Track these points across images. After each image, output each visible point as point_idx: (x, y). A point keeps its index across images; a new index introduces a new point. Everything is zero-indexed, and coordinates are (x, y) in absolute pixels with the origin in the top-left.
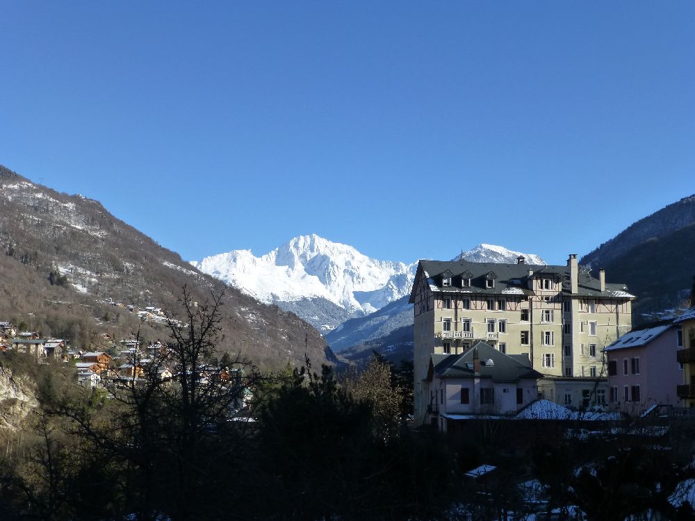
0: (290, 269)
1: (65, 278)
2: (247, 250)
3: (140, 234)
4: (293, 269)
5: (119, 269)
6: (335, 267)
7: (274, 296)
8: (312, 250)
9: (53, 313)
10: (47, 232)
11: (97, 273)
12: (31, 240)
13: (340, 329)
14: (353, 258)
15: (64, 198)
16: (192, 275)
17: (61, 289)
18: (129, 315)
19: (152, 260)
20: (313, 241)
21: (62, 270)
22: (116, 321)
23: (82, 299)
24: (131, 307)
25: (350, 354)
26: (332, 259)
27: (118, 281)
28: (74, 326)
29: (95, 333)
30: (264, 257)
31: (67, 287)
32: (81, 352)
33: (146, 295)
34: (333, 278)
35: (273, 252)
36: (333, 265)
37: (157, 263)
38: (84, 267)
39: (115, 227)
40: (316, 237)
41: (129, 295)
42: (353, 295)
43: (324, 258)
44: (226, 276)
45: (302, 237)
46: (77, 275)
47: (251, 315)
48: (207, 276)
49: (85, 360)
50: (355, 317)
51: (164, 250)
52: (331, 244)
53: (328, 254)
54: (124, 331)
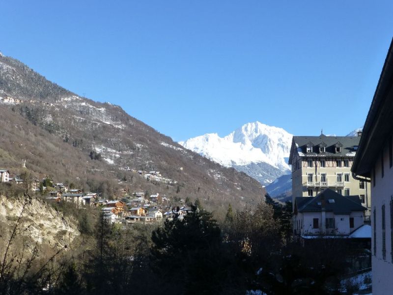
0: (243, 145)
1: (99, 155)
2: (215, 133)
3: (146, 126)
4: (244, 145)
5: (133, 148)
6: (272, 142)
7: (233, 162)
8: (256, 131)
9: (91, 177)
10: (89, 126)
11: (119, 151)
12: (79, 132)
13: (276, 182)
14: (283, 136)
15: (98, 105)
16: (179, 150)
17: (97, 161)
18: (139, 177)
19: (154, 142)
20: (257, 126)
21: (98, 150)
22: (131, 181)
23: (110, 167)
24: (140, 171)
25: (283, 198)
26: (270, 137)
27: (132, 155)
28: (104, 185)
29: (117, 189)
30: (226, 137)
31: (101, 161)
32: (107, 201)
33: (149, 164)
34: (270, 149)
35: (231, 134)
36: (270, 141)
37: (157, 143)
38: (111, 148)
39: (131, 122)
40: (259, 123)
41: (139, 164)
42: (284, 160)
43: (265, 137)
44: (202, 150)
45: (249, 124)
46: (107, 154)
47: (217, 174)
48: (189, 151)
49: (108, 205)
50: (286, 174)
51: (161, 135)
52: (268, 127)
53: (267, 134)
54: (136, 187)
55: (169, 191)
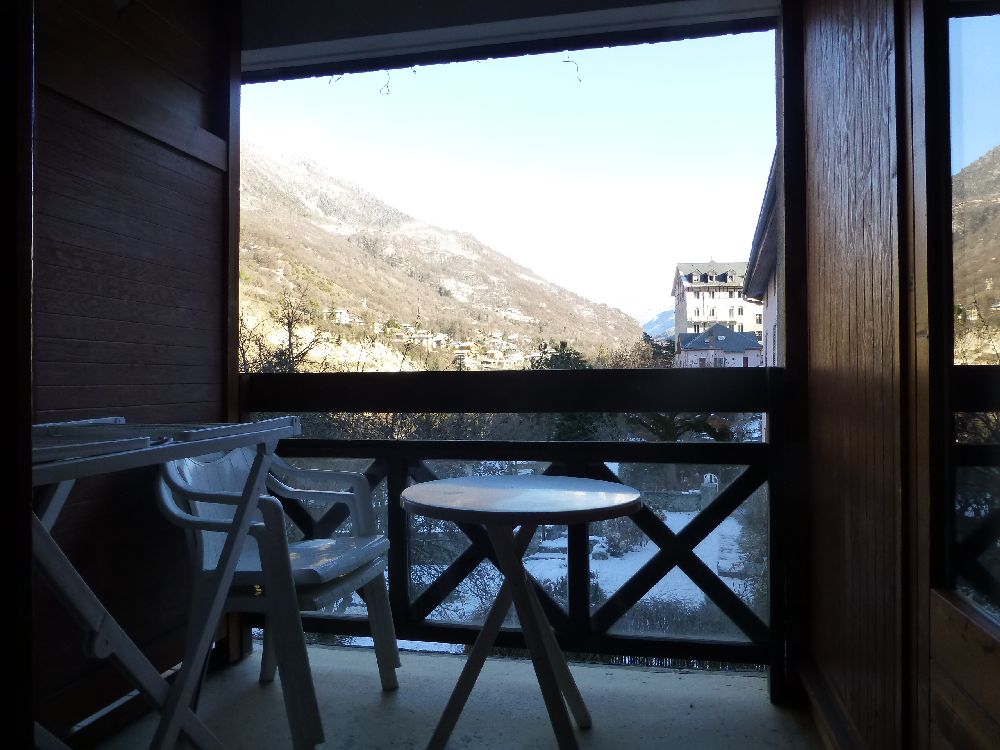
1: (449, 291)
3: (502, 256)
5: (486, 281)
9: (441, 316)
10: (436, 258)
11: (472, 286)
12: (425, 265)
13: (656, 319)
15: (447, 232)
16: (541, 284)
17: (447, 298)
18: (496, 315)
19: (512, 274)
21: (448, 285)
22: (486, 320)
23: (462, 305)
24: (497, 309)
25: (663, 338)
27: (487, 291)
28: (456, 325)
29: (471, 330)
31: (451, 297)
32: (460, 343)
33: (507, 300)
37: (515, 276)
38: (462, 282)
39: (485, 252)
41: (495, 301)
46: (458, 289)
47: (586, 311)
48: (553, 285)
49: (462, 348)
50: (669, 309)
51: (519, 266)
54: (491, 326)
55: (531, 332)
